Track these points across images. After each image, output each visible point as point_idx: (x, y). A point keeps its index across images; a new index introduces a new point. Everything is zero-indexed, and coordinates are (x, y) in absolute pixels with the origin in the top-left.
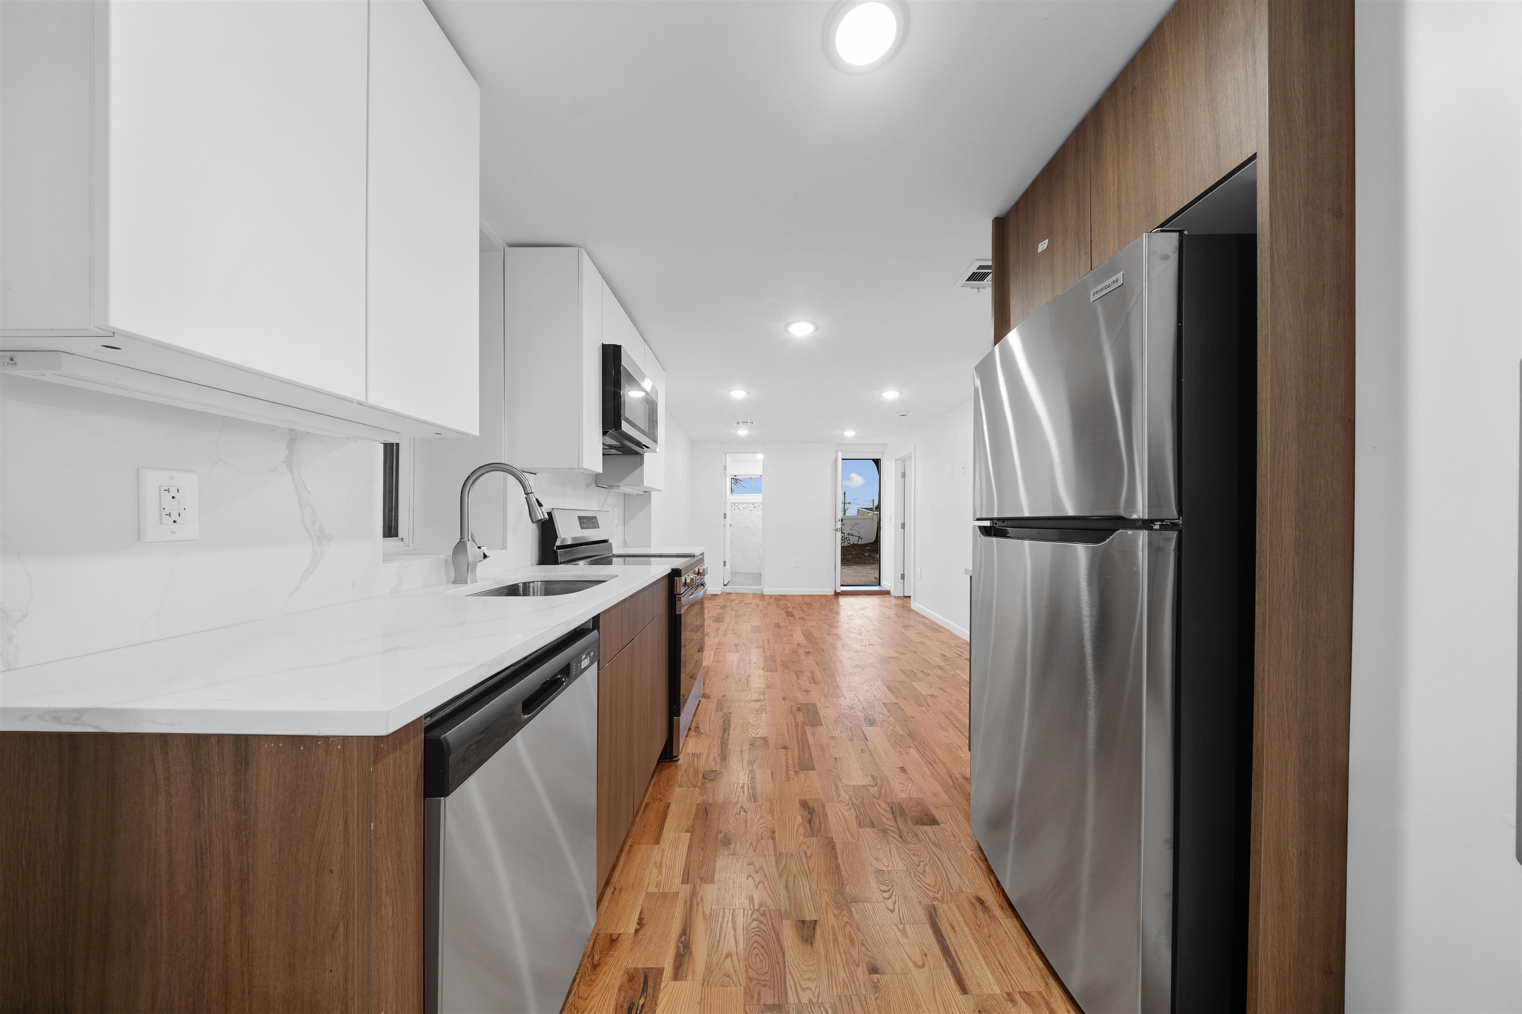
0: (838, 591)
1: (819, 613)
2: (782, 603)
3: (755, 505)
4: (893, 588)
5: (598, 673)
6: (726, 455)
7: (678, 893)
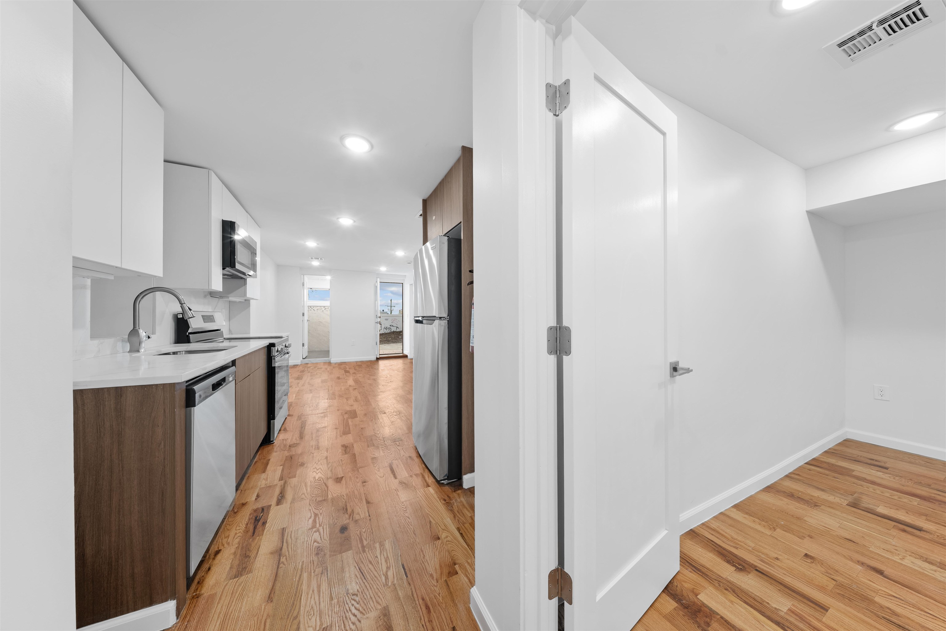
0: (378, 357)
1: (365, 370)
2: (343, 366)
3: (326, 307)
4: (409, 354)
5: (235, 386)
6: (304, 276)
7: (277, 484)
